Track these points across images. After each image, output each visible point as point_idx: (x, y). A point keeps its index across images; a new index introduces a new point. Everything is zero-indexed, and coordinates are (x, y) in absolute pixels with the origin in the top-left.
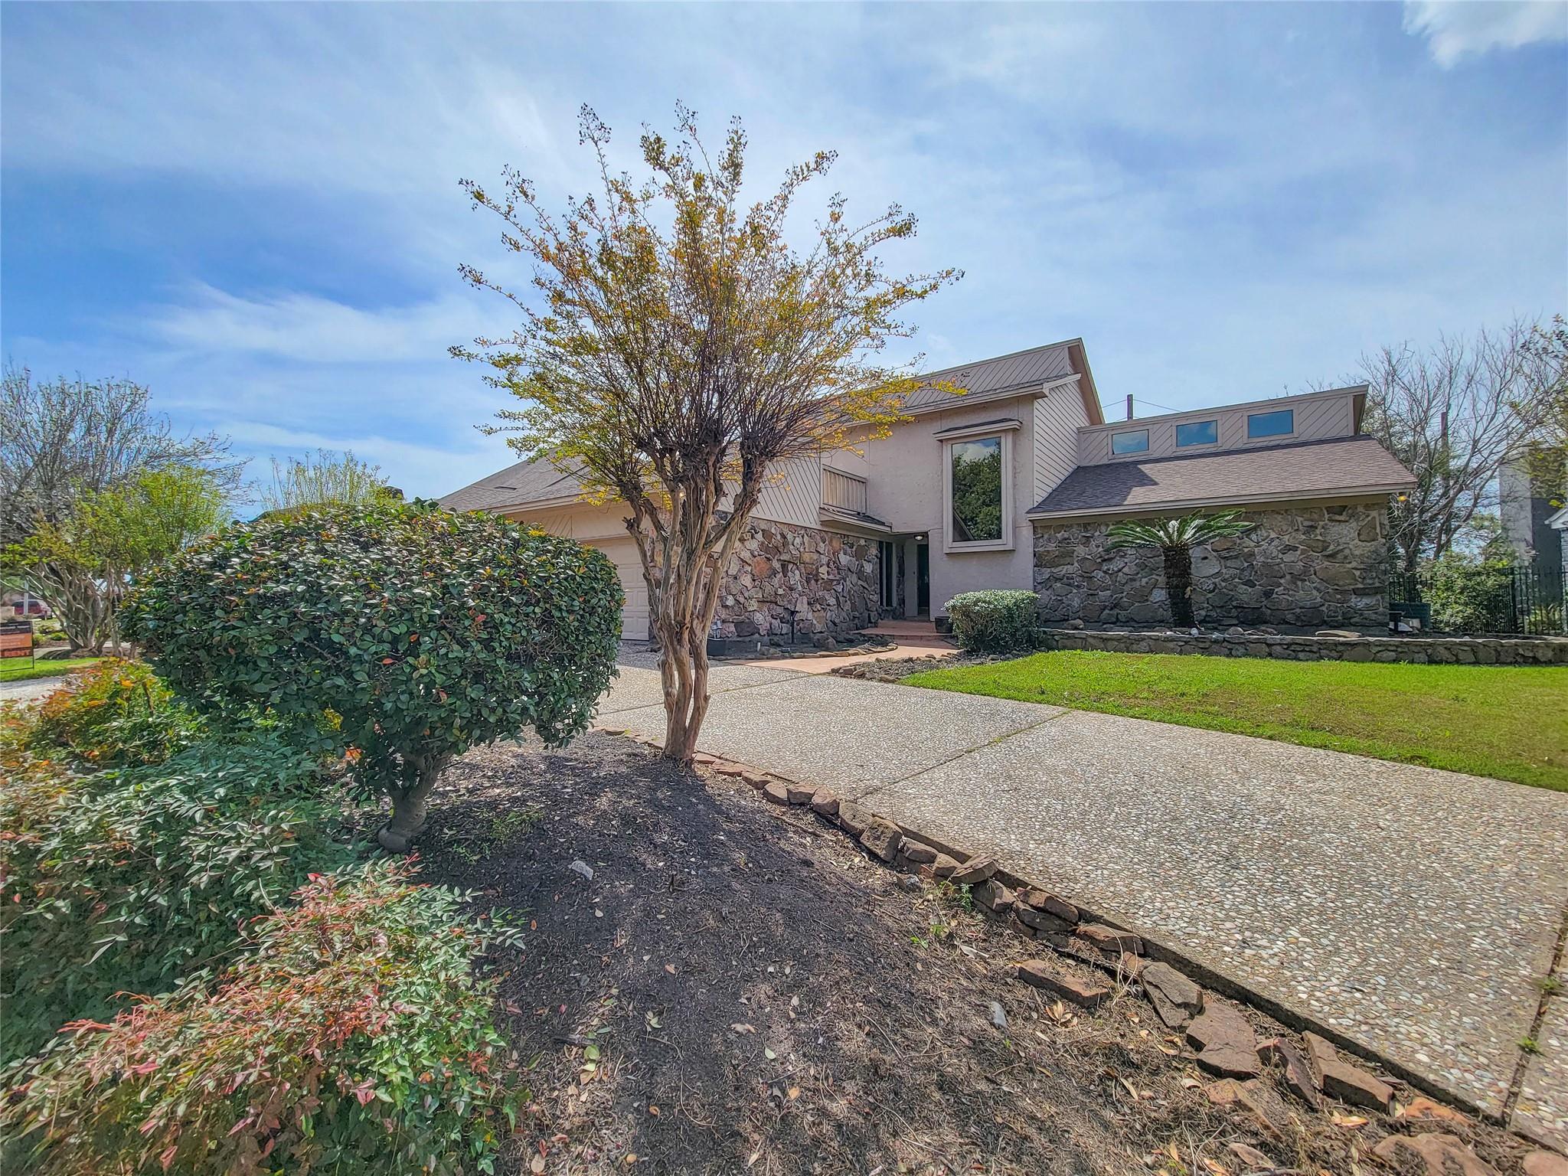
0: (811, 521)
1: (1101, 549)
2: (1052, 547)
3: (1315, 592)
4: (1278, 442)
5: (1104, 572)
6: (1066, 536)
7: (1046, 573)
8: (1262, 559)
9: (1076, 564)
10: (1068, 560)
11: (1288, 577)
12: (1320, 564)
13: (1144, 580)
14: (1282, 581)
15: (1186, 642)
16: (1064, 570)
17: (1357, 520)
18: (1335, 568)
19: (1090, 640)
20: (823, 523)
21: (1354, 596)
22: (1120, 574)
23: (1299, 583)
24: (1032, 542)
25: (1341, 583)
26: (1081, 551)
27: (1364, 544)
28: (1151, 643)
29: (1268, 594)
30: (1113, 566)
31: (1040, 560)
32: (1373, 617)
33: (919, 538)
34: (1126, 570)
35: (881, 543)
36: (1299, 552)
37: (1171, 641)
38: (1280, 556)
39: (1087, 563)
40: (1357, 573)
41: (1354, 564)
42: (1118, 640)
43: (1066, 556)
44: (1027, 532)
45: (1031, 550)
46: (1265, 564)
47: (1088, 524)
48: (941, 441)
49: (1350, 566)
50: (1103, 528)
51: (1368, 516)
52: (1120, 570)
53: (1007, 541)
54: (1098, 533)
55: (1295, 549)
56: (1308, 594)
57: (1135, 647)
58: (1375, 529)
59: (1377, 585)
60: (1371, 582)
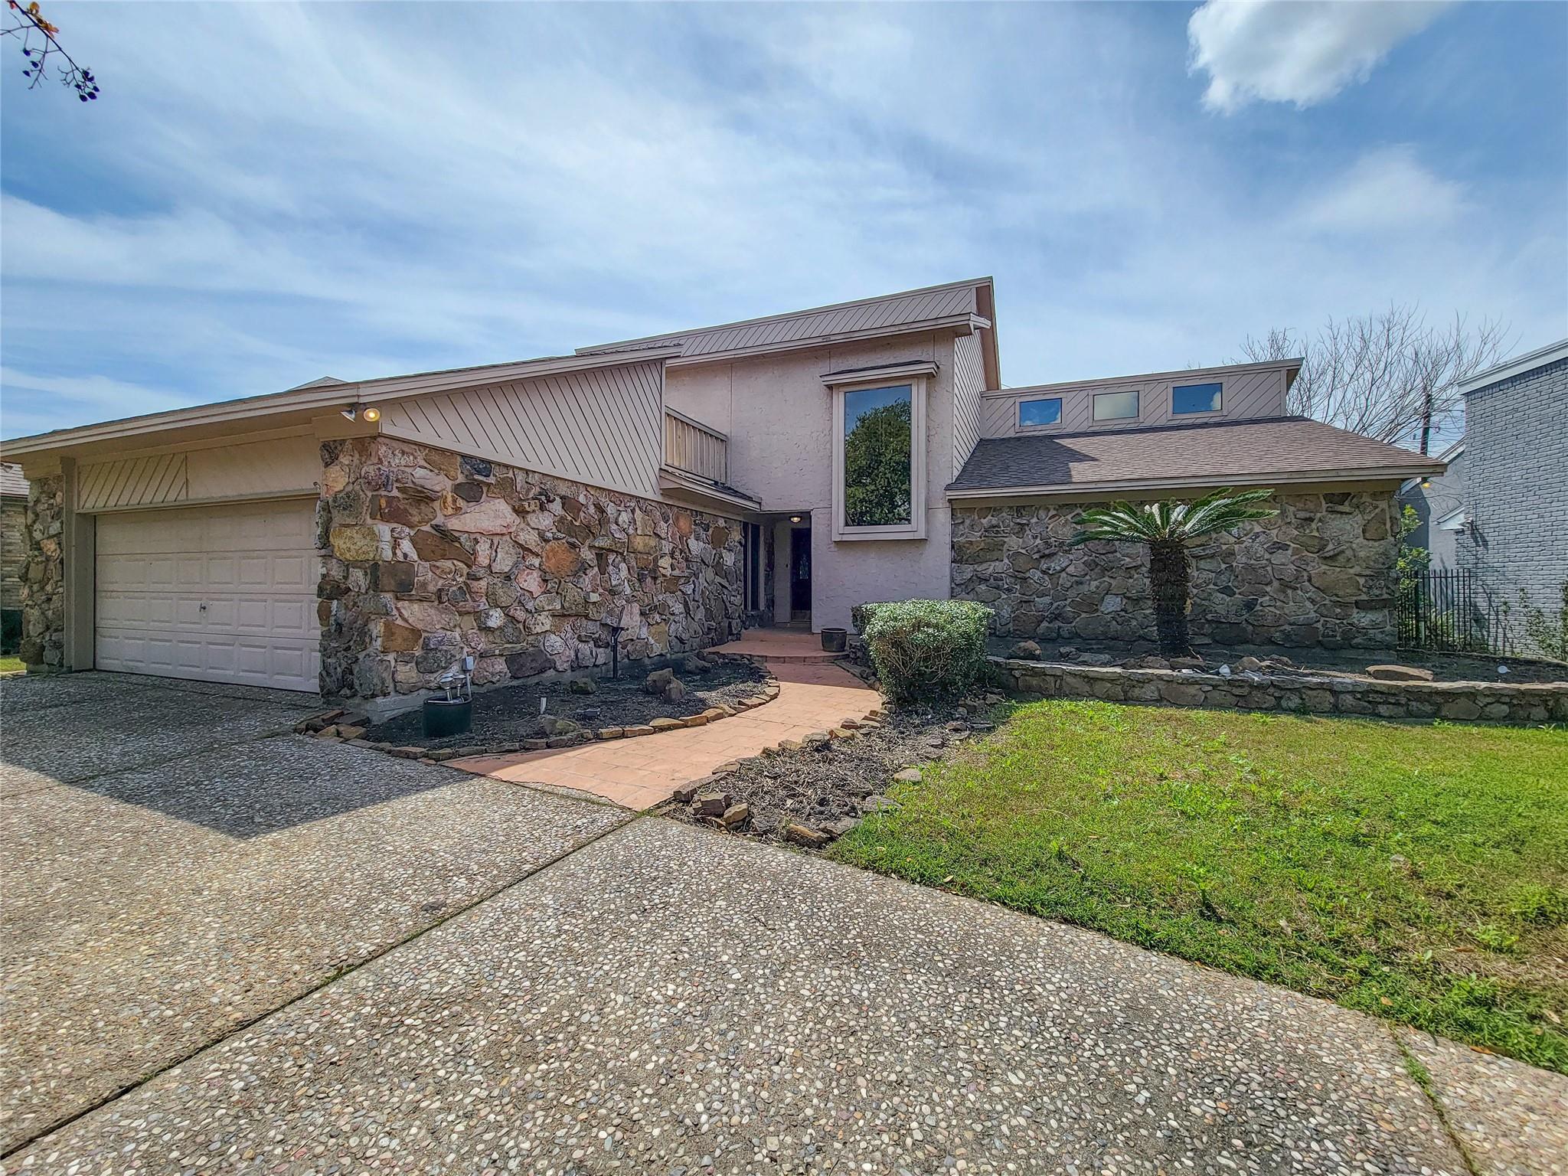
0: (647, 488)
1: (1038, 541)
2: (976, 536)
3: (1308, 604)
4: (1205, 420)
5: (1044, 572)
6: (994, 522)
7: (968, 571)
8: (1244, 560)
9: (1006, 561)
10: (996, 554)
11: (1276, 584)
12: (1317, 568)
13: (1094, 584)
14: (1268, 589)
15: (1215, 687)
16: (990, 568)
17: (1362, 513)
18: (1333, 573)
20: (666, 492)
21: (1355, 610)
22: (1063, 575)
23: (1289, 592)
24: (948, 529)
25: (1341, 593)
26: (1013, 542)
27: (1371, 543)
28: (1162, 685)
29: (1250, 606)
30: (1055, 565)
31: (960, 554)
32: (1379, 637)
33: (796, 520)
34: (1071, 569)
35: (745, 525)
36: (1290, 552)
37: (1192, 684)
38: (1267, 556)
39: (1021, 559)
40: (1362, 581)
41: (1357, 569)
43: (993, 549)
44: (943, 517)
45: (948, 539)
46: (1248, 567)
47: (1022, 507)
48: (830, 387)
49: (1352, 571)
50: (1042, 514)
51: (1376, 507)
52: (1063, 570)
53: (916, 527)
54: (1035, 520)
55: (1286, 547)
56: (1300, 608)
57: (1137, 692)
58: (1385, 524)
59: (1386, 596)
60: (1378, 592)
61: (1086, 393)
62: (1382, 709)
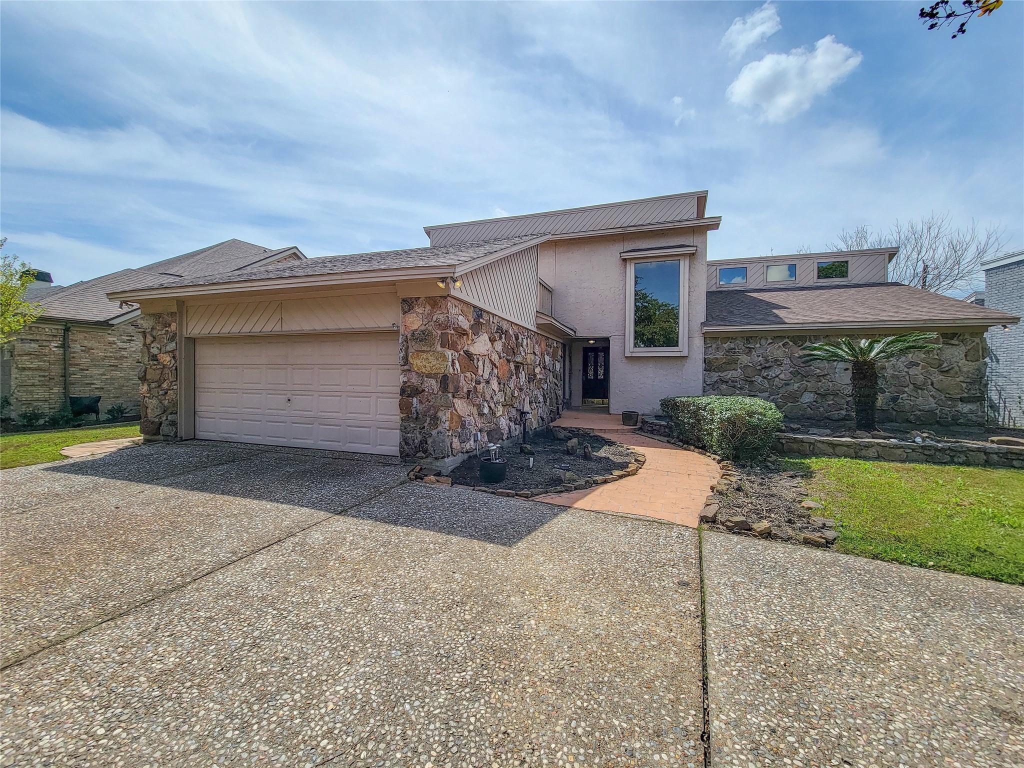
0: (530, 324)
1: (760, 358)
2: (720, 355)
3: (930, 398)
4: (837, 283)
5: (764, 378)
6: (732, 346)
7: (715, 376)
8: (892, 372)
9: (739, 370)
10: (734, 366)
11: (911, 386)
12: (937, 377)
13: (796, 385)
14: (906, 389)
15: (913, 450)
16: (729, 375)
17: (965, 345)
18: (947, 380)
19: (819, 445)
20: (539, 326)
21: (960, 403)
22: (777, 379)
23: (920, 391)
24: (702, 350)
25: (951, 393)
26: (744, 359)
27: (970, 363)
28: (879, 449)
29: (895, 399)
30: (772, 373)
31: (709, 365)
32: (975, 419)
33: (592, 342)
34: (782, 376)
35: (564, 345)
36: (920, 368)
37: (900, 448)
38: (906, 370)
39: (749, 369)
40: (964, 385)
41: (961, 379)
42: (848, 446)
43: (731, 363)
44: (698, 342)
45: (702, 356)
46: (893, 376)
47: (750, 337)
48: (625, 260)
49: (958, 379)
50: (763, 342)
51: (973, 342)
52: (777, 376)
53: (682, 348)
54: (758, 345)
55: (918, 365)
56: (926, 401)
58: (979, 351)
59: (979, 395)
60: (974, 392)
61: (762, 264)
62: (1015, 463)
